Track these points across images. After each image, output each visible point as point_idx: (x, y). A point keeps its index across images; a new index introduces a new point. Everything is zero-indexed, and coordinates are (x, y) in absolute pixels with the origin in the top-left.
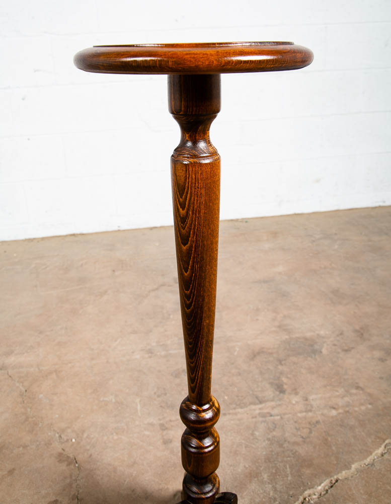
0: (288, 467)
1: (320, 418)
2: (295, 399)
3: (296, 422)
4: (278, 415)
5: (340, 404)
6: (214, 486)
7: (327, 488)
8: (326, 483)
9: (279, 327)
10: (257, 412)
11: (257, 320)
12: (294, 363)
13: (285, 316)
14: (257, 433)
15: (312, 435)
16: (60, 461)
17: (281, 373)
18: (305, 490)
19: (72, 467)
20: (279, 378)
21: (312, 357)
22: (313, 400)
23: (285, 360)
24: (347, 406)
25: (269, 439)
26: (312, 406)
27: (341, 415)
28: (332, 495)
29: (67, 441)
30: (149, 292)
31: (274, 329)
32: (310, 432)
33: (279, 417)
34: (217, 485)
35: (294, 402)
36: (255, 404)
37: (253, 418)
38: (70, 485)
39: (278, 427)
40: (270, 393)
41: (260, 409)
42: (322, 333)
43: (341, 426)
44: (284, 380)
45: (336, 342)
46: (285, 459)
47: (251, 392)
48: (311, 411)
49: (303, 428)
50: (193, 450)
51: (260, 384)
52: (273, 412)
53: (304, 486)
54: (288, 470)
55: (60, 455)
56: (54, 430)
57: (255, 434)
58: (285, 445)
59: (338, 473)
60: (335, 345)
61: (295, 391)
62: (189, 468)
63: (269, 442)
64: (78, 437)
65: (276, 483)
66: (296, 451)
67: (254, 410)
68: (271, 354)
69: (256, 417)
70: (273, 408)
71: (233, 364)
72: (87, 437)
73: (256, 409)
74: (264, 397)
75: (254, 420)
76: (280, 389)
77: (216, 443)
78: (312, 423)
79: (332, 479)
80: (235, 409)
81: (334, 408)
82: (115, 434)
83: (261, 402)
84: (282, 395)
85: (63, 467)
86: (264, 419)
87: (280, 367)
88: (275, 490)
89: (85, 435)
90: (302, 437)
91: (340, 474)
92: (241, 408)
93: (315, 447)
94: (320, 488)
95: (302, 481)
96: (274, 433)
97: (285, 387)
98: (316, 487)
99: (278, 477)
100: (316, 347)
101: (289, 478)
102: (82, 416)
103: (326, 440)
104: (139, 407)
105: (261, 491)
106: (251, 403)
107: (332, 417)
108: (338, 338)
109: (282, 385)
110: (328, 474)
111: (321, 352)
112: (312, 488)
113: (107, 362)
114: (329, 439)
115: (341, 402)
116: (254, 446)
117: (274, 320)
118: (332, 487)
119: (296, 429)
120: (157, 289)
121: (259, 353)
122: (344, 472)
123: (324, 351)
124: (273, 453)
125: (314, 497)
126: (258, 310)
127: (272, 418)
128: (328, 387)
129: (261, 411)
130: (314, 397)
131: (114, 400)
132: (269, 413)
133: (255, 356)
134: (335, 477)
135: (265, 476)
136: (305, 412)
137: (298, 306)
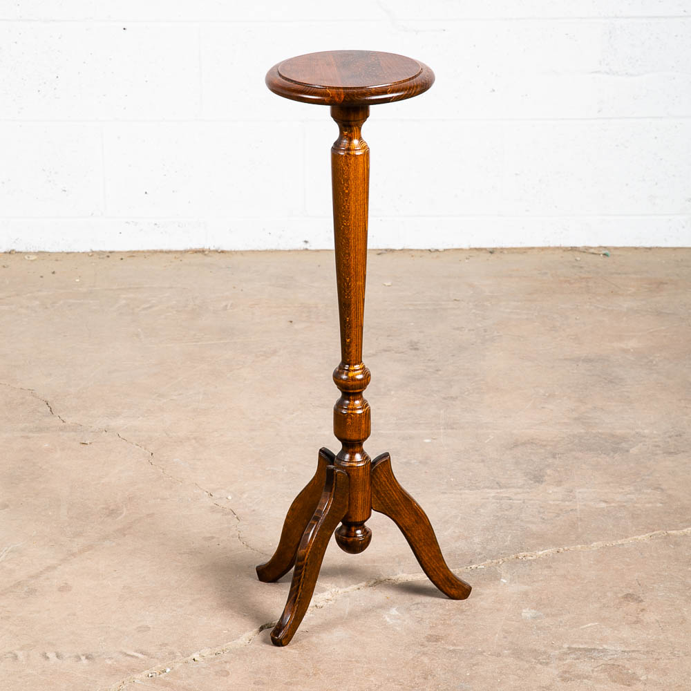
0: (509, 536)
1: (578, 507)
2: (553, 489)
3: (541, 507)
5: (618, 499)
8: (550, 551)
9: (577, 419)
10: (492, 495)
11: (543, 408)
12: (576, 458)
13: (594, 408)
14: (482, 511)
15: (558, 518)
16: (213, 512)
17: (548, 466)
18: (521, 552)
19: (230, 517)
20: (541, 470)
21: (608, 455)
22: (579, 492)
23: (562, 454)
24: (626, 502)
25: (496, 516)
26: (574, 497)
27: (612, 508)
28: (553, 557)
29: (221, 498)
31: (566, 421)
32: (557, 516)
33: (520, 502)
35: (550, 492)
36: (491, 488)
38: (229, 528)
39: (514, 508)
40: (520, 481)
41: (498, 493)
42: (646, 432)
43: (604, 516)
44: (549, 471)
45: (661, 444)
46: (509, 531)
47: (492, 478)
48: (569, 501)
49: (549, 513)
51: (509, 472)
52: (514, 497)
53: (522, 549)
54: (509, 538)
55: (212, 508)
56: (201, 489)
57: (479, 511)
58: (516, 522)
59: (571, 546)
60: (657, 446)
61: (559, 483)
63: (495, 518)
64: (235, 496)
65: (488, 545)
66: (528, 528)
67: (489, 493)
68: (545, 446)
69: (487, 499)
70: (517, 494)
71: (477, 451)
72: (248, 497)
73: (492, 493)
74: (510, 484)
75: (484, 500)
76: (538, 479)
78: (564, 510)
79: (561, 548)
80: (460, 490)
81: (606, 502)
83: (501, 487)
84: (537, 484)
85: (218, 516)
86: (498, 501)
87: (550, 460)
88: (484, 548)
89: (245, 496)
90: (543, 519)
91: (573, 547)
92: (471, 490)
93: (554, 527)
95: (521, 546)
96: (506, 512)
97: (546, 478)
98: (536, 551)
99: (492, 541)
100: (624, 445)
101: (507, 543)
102: (240, 480)
103: (575, 523)
106: (486, 487)
107: (597, 508)
108: (668, 439)
109: (543, 476)
110: (558, 545)
111: (627, 451)
112: (532, 551)
113: (277, 434)
114: (579, 523)
116: (472, 519)
117: (573, 410)
119: (539, 512)
121: (524, 444)
122: (579, 546)
123: (634, 451)
124: (496, 526)
125: (530, 557)
126: (551, 396)
127: (510, 501)
128: (611, 485)
129: (497, 495)
130: (583, 490)
131: (286, 471)
132: (507, 497)
133: (516, 446)
134: (566, 548)
135: (477, 540)
136: (562, 501)
137: (628, 397)
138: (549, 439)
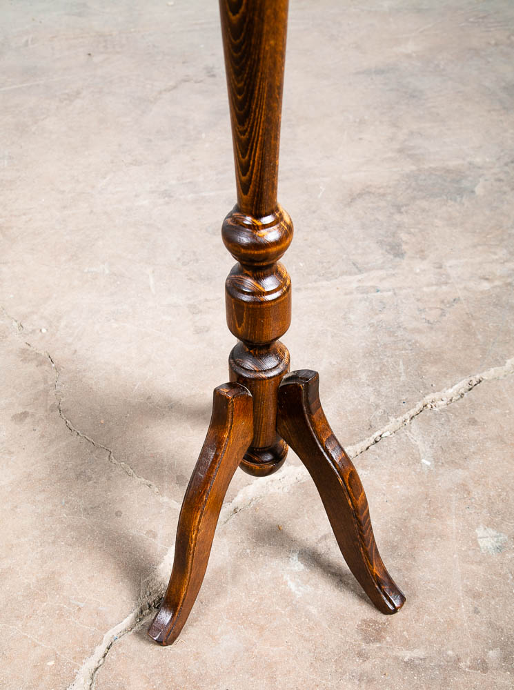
0: (401, 363)
1: (460, 294)
2: (419, 266)
3: (418, 300)
4: (390, 290)
5: (498, 273)
6: (281, 361)
7: (462, 391)
8: (462, 385)
9: (400, 151)
10: (355, 285)
11: (360, 139)
12: (424, 210)
13: (412, 133)
14: (352, 317)
15: (445, 318)
16: (24, 360)
17: (399, 226)
18: (427, 394)
19: (46, 367)
20: (394, 234)
21: (455, 200)
22: (450, 267)
23: (406, 205)
24: (509, 276)
25: (371, 325)
26: (448, 276)
27: (498, 290)
28: (471, 400)
29: (34, 331)
30: (160, 93)
31: (390, 154)
32: (443, 315)
33: (390, 293)
34: (285, 360)
35: (418, 271)
36: (350, 274)
37: (346, 294)
38: (46, 392)
39: (388, 307)
40: (377, 256)
41: (359, 281)
42: (478, 160)
43: (496, 305)
44: (403, 236)
45: (502, 176)
46: (397, 352)
47: (345, 256)
48: (446, 283)
49: (431, 309)
50: (246, 298)
51: (360, 243)
52: (380, 287)
53: (425, 388)
54: (402, 368)
55: (24, 351)
56: (9, 317)
57: (349, 318)
58: (399, 333)
59: (483, 371)
60: (500, 180)
61: (422, 254)
62: (239, 329)
63: (372, 329)
64: (51, 326)
65: (380, 385)
66: (416, 342)
67: (350, 282)
68: (384, 195)
69: (351, 293)
70: (382, 279)
71: (314, 212)
72: (66, 326)
73: (353, 281)
74: (368, 263)
75: (348, 297)
76: (396, 250)
77: (285, 288)
78: (446, 301)
79: (472, 378)
80: (315, 281)
81: (487, 279)
82: (113, 321)
83: (360, 271)
84: (398, 259)
85: (31, 368)
86: (365, 296)
87: (398, 217)
88: (379, 393)
89: (63, 324)
90: (428, 322)
91: (485, 373)
92: (327, 280)
93: (448, 336)
94: (450, 391)
95: (423, 382)
96: (382, 316)
97: (404, 247)
98: (445, 389)
99: (384, 377)
100: (465, 184)
101: (402, 379)
102: (55, 295)
103: (469, 325)
104: (152, 281)
105: (356, 396)
106: (343, 273)
107: (482, 292)
108: (506, 169)
109: (399, 245)
110: (466, 372)
111: (473, 192)
112: (439, 391)
113: (92, 212)
114: (474, 324)
115: (499, 270)
116: (345, 334)
117: (392, 139)
118: (470, 389)
119: (419, 310)
120: (175, 88)
121: (360, 195)
122: (492, 370)
123: (479, 190)
124: (378, 345)
125: (440, 403)
126: (362, 122)
127: (379, 293)
128: (480, 248)
129: (360, 284)
130: (452, 262)
131: (107, 272)
132: (374, 287)
133: (353, 200)
134: (478, 377)
135: (364, 377)
136: (437, 285)
137: (438, 114)
138: (385, 184)
